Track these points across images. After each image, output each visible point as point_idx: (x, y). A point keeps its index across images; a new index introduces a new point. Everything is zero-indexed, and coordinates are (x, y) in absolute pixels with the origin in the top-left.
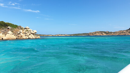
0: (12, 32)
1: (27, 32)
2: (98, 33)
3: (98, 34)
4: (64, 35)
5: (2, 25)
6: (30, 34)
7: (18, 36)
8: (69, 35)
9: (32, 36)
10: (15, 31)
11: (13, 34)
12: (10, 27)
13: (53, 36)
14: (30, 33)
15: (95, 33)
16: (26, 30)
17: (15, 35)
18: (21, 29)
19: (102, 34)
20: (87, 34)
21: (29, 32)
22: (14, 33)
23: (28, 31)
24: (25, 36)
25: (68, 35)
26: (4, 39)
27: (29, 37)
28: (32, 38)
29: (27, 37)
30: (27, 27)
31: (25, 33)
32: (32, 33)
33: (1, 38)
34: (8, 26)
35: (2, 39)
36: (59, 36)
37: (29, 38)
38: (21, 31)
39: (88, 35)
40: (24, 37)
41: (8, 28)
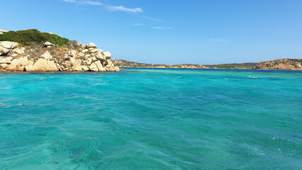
0: (52, 54)
1: (89, 55)
2: (284, 63)
3: (282, 66)
4: (193, 67)
5: (31, 38)
6: (93, 61)
7: (64, 65)
8: (207, 66)
9: (97, 66)
10: (57, 53)
11: (51, 60)
12: (49, 43)
13: (167, 68)
14: (94, 58)
15: (276, 62)
16: (87, 50)
17: (55, 62)
18: (76, 47)
19: (296, 67)
20: (255, 64)
21: (92, 56)
22: (54, 57)
23: (90, 53)
24: (82, 64)
25: (204, 67)
26: (27, 70)
27: (91, 67)
28: (96, 70)
29: (86, 68)
30: (92, 44)
31: (82, 58)
32: (98, 59)
33: (23, 67)
34: (46, 40)
35: (25, 70)
36: (183, 67)
37: (90, 71)
38: (74, 52)
39: (255, 68)
40: (78, 67)
41: (46, 46)
